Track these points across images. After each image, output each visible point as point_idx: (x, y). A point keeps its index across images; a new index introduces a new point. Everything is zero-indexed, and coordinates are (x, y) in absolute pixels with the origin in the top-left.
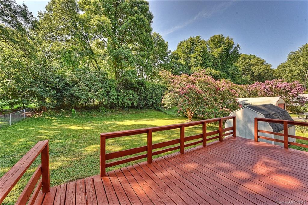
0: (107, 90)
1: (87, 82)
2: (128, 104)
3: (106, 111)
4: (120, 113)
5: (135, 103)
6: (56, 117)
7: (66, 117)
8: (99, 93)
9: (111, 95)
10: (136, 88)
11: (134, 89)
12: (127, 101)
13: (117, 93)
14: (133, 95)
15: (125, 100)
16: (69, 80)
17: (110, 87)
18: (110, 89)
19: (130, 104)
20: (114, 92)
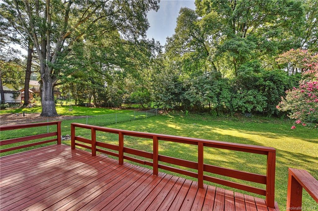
0: (216, 91)
1: (197, 85)
2: (247, 108)
3: (218, 115)
4: (236, 119)
5: (257, 108)
6: (174, 116)
7: (180, 117)
8: (206, 96)
9: (222, 98)
10: (262, 85)
11: (257, 87)
12: (244, 104)
13: (231, 94)
14: (255, 97)
15: (241, 103)
16: (184, 85)
17: (221, 88)
18: (221, 90)
19: (249, 109)
20: (226, 93)
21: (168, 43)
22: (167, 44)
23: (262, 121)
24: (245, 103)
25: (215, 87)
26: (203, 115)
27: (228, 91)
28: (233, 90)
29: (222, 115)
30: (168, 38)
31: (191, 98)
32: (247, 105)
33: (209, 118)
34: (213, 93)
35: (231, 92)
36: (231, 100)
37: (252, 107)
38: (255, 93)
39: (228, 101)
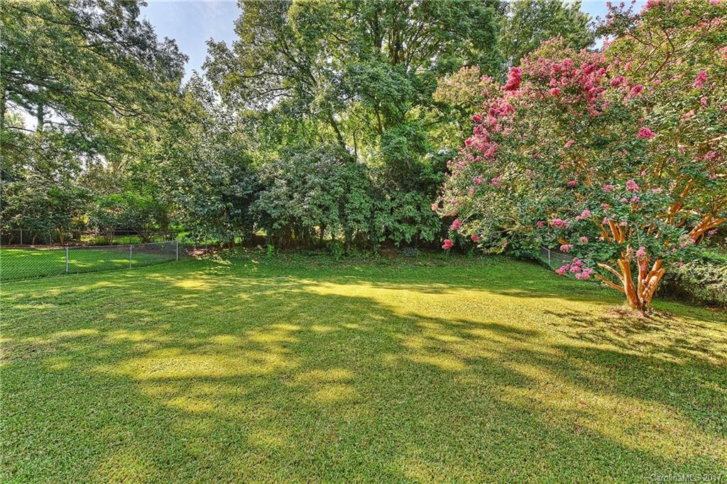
1: (290, 176)
2: (403, 234)
5: (423, 232)
7: (250, 263)
8: (311, 203)
9: (351, 210)
11: (423, 187)
12: (397, 225)
13: (373, 202)
14: (419, 208)
15: (392, 222)
16: (263, 177)
17: (349, 186)
18: (349, 191)
19: (408, 236)
20: (358, 199)
21: (216, 60)
22: (213, 60)
23: (435, 263)
24: (400, 222)
25: (333, 181)
26: (312, 255)
27: (365, 195)
28: (375, 194)
29: (356, 252)
30: (211, 44)
31: (274, 208)
32: (403, 227)
33: (326, 261)
34: (330, 197)
35: (372, 197)
36: (372, 217)
37: (414, 230)
38: (419, 200)
39: (365, 217)
